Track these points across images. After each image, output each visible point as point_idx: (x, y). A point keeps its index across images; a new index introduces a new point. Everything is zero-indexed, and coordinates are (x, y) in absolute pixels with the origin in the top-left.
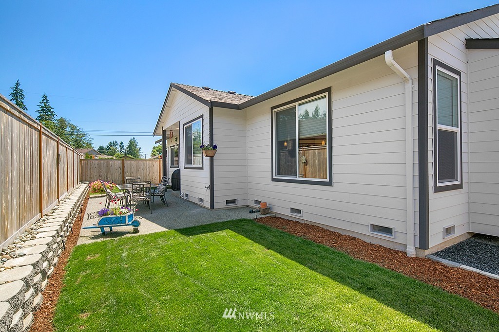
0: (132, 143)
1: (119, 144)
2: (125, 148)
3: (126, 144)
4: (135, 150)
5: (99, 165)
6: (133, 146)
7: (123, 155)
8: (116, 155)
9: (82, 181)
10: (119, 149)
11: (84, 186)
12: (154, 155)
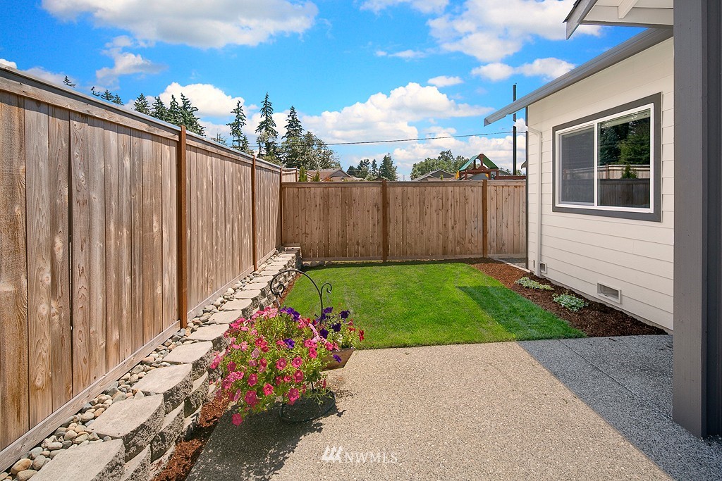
0: (387, 161)
1: (371, 163)
2: (378, 167)
3: (379, 163)
4: (391, 169)
5: (326, 198)
6: (388, 165)
7: (376, 177)
8: (368, 177)
9: (282, 246)
10: (371, 169)
11: (285, 258)
12: (416, 177)
